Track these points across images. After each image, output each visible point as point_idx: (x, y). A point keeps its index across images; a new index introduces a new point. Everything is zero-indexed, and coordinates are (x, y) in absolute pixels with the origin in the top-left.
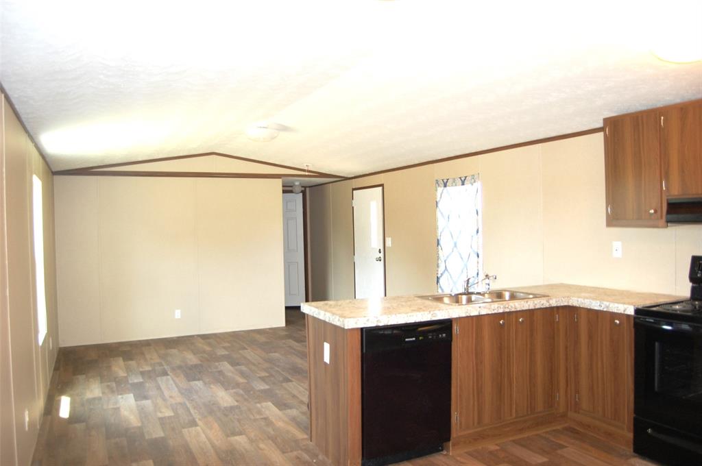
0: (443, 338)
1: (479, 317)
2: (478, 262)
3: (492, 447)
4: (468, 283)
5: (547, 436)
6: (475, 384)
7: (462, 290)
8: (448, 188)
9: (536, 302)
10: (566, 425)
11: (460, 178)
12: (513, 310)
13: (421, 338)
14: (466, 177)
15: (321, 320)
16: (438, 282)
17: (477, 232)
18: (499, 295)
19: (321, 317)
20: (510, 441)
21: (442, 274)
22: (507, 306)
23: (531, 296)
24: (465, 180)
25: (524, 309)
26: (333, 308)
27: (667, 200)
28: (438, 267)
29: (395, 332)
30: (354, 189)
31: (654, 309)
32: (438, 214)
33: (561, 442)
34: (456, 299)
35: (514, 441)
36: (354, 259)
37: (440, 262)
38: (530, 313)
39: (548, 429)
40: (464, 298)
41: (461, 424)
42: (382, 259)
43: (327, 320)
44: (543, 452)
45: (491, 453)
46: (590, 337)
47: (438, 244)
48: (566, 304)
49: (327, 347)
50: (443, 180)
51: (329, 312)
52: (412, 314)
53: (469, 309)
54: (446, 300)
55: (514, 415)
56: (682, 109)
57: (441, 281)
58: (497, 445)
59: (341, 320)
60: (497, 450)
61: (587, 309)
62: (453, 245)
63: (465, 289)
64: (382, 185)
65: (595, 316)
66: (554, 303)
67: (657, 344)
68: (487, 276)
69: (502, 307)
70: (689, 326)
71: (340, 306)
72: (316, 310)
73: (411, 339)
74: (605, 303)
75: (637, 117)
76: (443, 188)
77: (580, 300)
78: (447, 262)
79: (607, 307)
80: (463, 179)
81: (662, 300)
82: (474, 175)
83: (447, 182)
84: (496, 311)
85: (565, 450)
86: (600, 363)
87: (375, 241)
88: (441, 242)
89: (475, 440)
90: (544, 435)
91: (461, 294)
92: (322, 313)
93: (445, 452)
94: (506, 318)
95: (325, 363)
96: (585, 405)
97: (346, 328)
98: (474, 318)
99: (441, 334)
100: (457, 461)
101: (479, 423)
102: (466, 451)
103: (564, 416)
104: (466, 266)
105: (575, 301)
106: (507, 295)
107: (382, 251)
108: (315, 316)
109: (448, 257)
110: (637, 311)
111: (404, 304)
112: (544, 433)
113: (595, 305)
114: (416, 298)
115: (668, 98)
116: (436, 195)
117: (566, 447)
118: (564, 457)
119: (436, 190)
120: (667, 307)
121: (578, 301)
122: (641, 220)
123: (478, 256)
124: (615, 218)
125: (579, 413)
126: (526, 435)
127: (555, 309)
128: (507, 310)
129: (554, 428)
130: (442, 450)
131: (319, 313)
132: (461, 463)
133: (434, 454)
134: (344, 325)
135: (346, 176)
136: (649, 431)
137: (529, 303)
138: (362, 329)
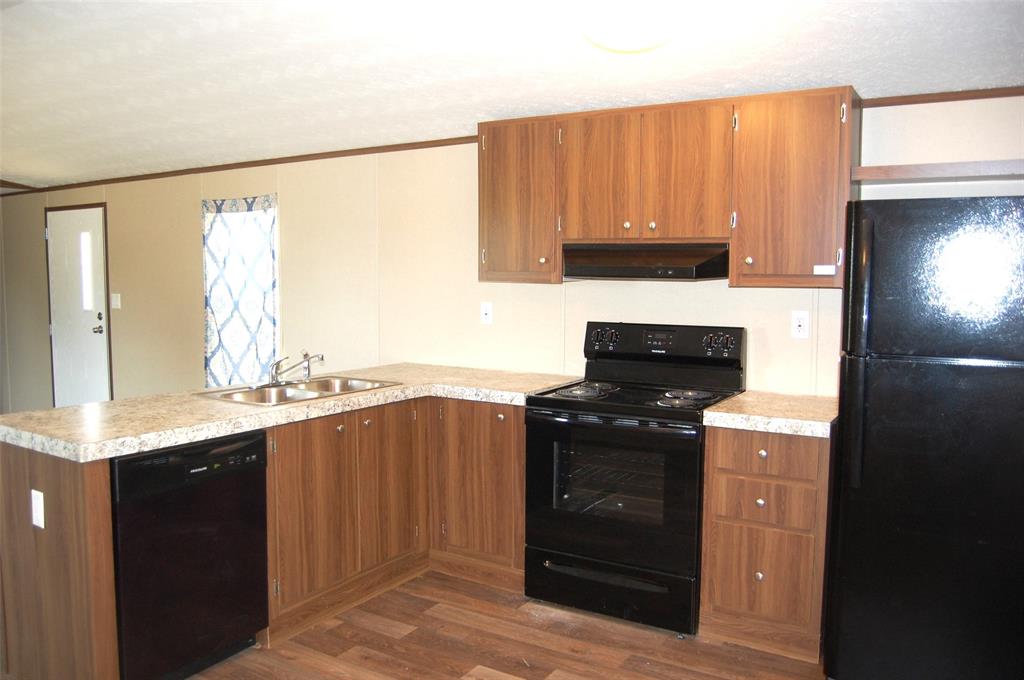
0: (251, 462)
1: (307, 422)
2: (274, 334)
3: (331, 623)
4: (277, 369)
5: (406, 591)
6: (303, 529)
7: (266, 380)
8: (223, 214)
9: (387, 394)
10: (426, 570)
11: (245, 199)
12: (356, 408)
13: (216, 466)
14: (255, 198)
15: (23, 449)
16: (206, 365)
17: (274, 286)
18: (324, 385)
19: (24, 443)
20: (355, 607)
21: (213, 353)
22: (347, 402)
23: (377, 385)
24: (253, 202)
25: (372, 405)
26: (46, 424)
27: (564, 245)
28: (206, 341)
29: (171, 459)
30: (48, 210)
31: (550, 396)
32: (207, 257)
33: (427, 597)
34: (260, 395)
35: (360, 607)
36: (49, 330)
37: (209, 333)
38: (380, 409)
39: (404, 581)
40: (274, 392)
41: (283, 594)
42: (105, 329)
43: (38, 449)
44: (407, 617)
45: (331, 632)
46: (462, 440)
47: (207, 304)
48: (427, 394)
49: (38, 499)
50: (215, 201)
51: (42, 433)
52: (200, 426)
53: (291, 410)
54: (238, 397)
55: (359, 569)
56: (586, 120)
57: (213, 364)
58: (336, 618)
59: (70, 446)
60: (339, 627)
61: (458, 399)
62: (233, 306)
63: (273, 377)
64: (103, 205)
65: (469, 409)
66: (411, 394)
67: (555, 444)
68: (306, 356)
69: (340, 404)
70: (599, 417)
71: (59, 419)
72: (12, 430)
73: (200, 470)
74: (484, 390)
75: (526, 126)
76: (214, 214)
77: (447, 387)
78: (222, 333)
79: (487, 396)
80: (249, 201)
81: (554, 384)
82: (267, 196)
83: (222, 204)
84: (331, 412)
85: (436, 606)
86: (476, 478)
87: (90, 297)
88: (212, 302)
89: (305, 617)
90: (401, 590)
91: (267, 386)
92: (26, 435)
93: (258, 646)
94: (346, 421)
95: (36, 528)
96: (455, 538)
97: (82, 461)
98: (300, 424)
99: (250, 455)
100: (283, 656)
101: (309, 591)
102: (292, 636)
103: (426, 556)
104: (254, 339)
105: (439, 390)
106: (337, 384)
107: (104, 316)
108: (8, 441)
109: (223, 325)
110: (530, 400)
111: (177, 408)
112: (400, 587)
113: (469, 394)
114: (195, 398)
115: (567, 104)
116: (203, 225)
117: (436, 603)
118: (437, 619)
119: (204, 217)
120: (565, 392)
121: (444, 389)
122: (530, 273)
123: (274, 324)
124: (493, 268)
125: (446, 550)
126: (375, 594)
127: (412, 402)
128: (348, 409)
129: (414, 577)
130: (254, 643)
131: (19, 437)
132: (290, 658)
133: (241, 653)
134: (77, 455)
135: (32, 184)
136: (547, 563)
137: (378, 396)
138: (112, 460)
